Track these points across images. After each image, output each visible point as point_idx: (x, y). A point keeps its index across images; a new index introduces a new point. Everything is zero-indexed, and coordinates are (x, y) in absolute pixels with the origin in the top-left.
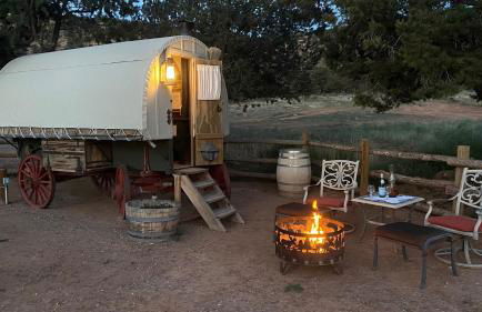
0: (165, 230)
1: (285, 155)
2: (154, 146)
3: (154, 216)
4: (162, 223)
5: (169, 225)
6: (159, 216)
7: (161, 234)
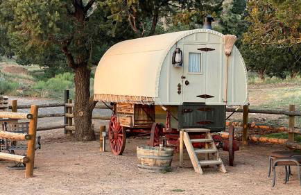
2: (165, 109)
3: (148, 154)
6: (151, 154)
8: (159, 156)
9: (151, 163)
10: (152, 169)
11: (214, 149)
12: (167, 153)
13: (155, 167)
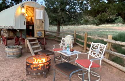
0: (14, 55)
1: (66, 36)
2: (19, 31)
3: (10, 51)
4: (13, 53)
5: (15, 54)
6: (11, 51)
7: (12, 56)
8: (15, 51)
9: (12, 54)
10: (12, 57)
11: (39, 46)
12: (19, 49)
13: (14, 56)
